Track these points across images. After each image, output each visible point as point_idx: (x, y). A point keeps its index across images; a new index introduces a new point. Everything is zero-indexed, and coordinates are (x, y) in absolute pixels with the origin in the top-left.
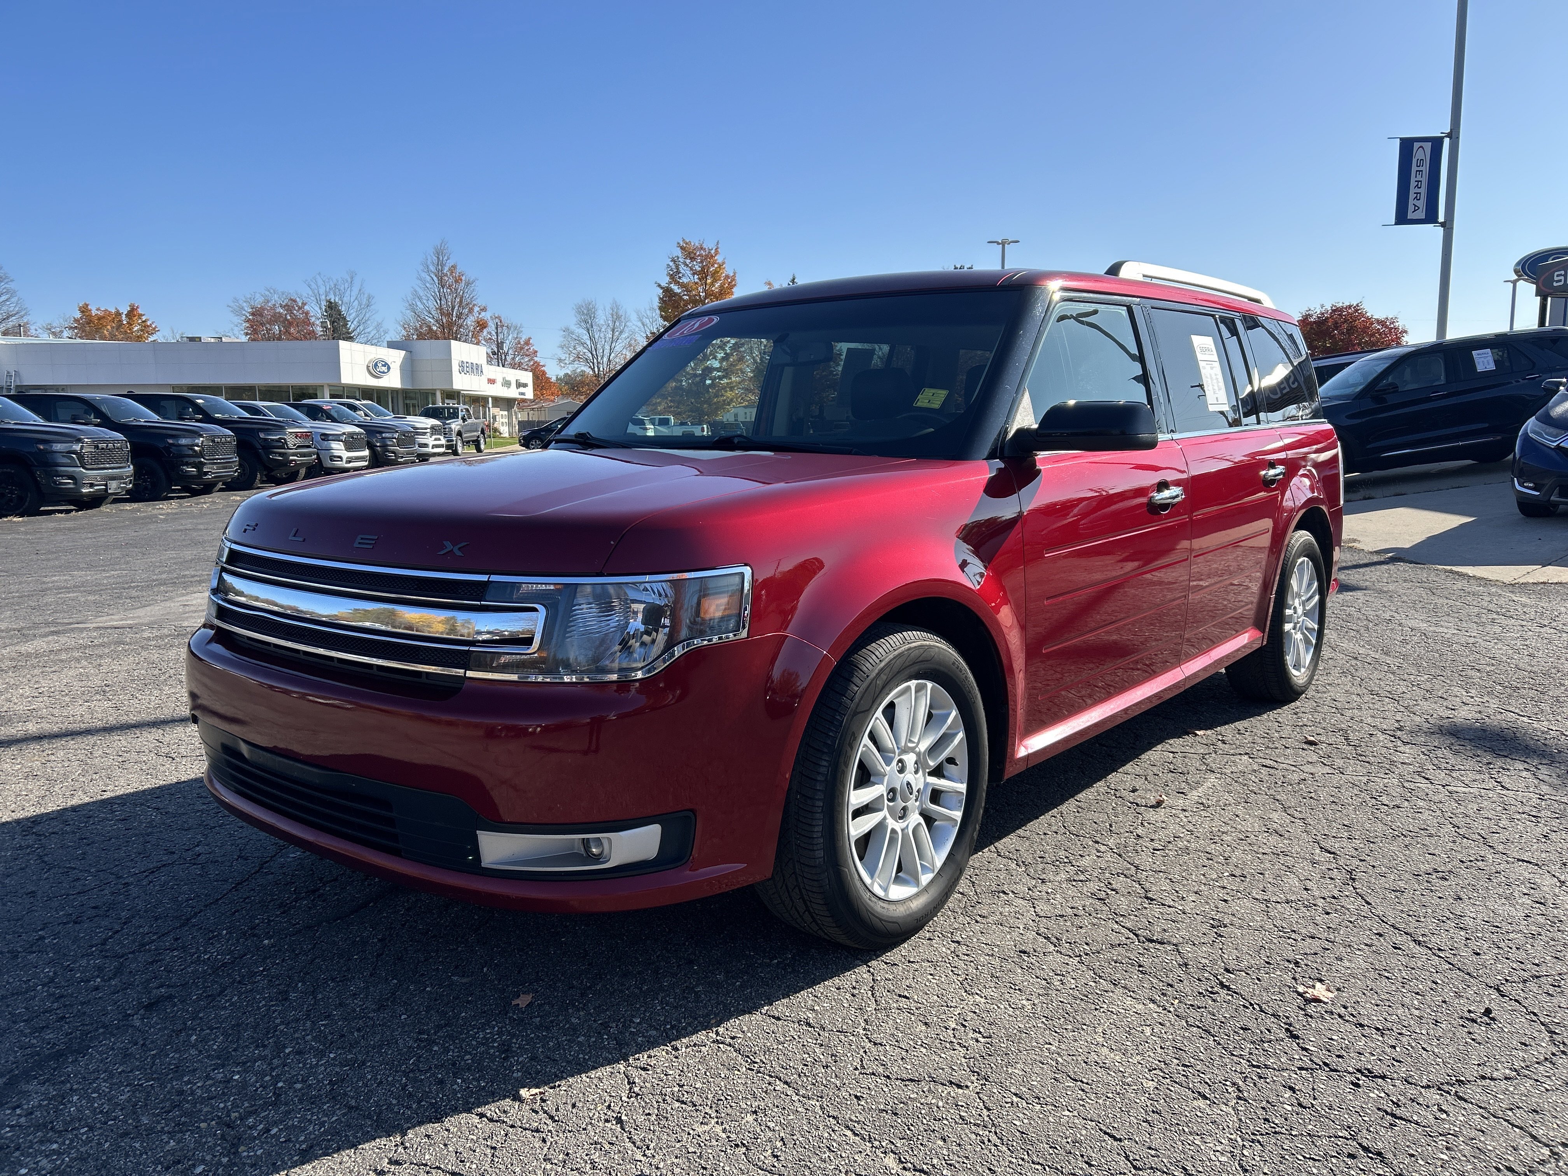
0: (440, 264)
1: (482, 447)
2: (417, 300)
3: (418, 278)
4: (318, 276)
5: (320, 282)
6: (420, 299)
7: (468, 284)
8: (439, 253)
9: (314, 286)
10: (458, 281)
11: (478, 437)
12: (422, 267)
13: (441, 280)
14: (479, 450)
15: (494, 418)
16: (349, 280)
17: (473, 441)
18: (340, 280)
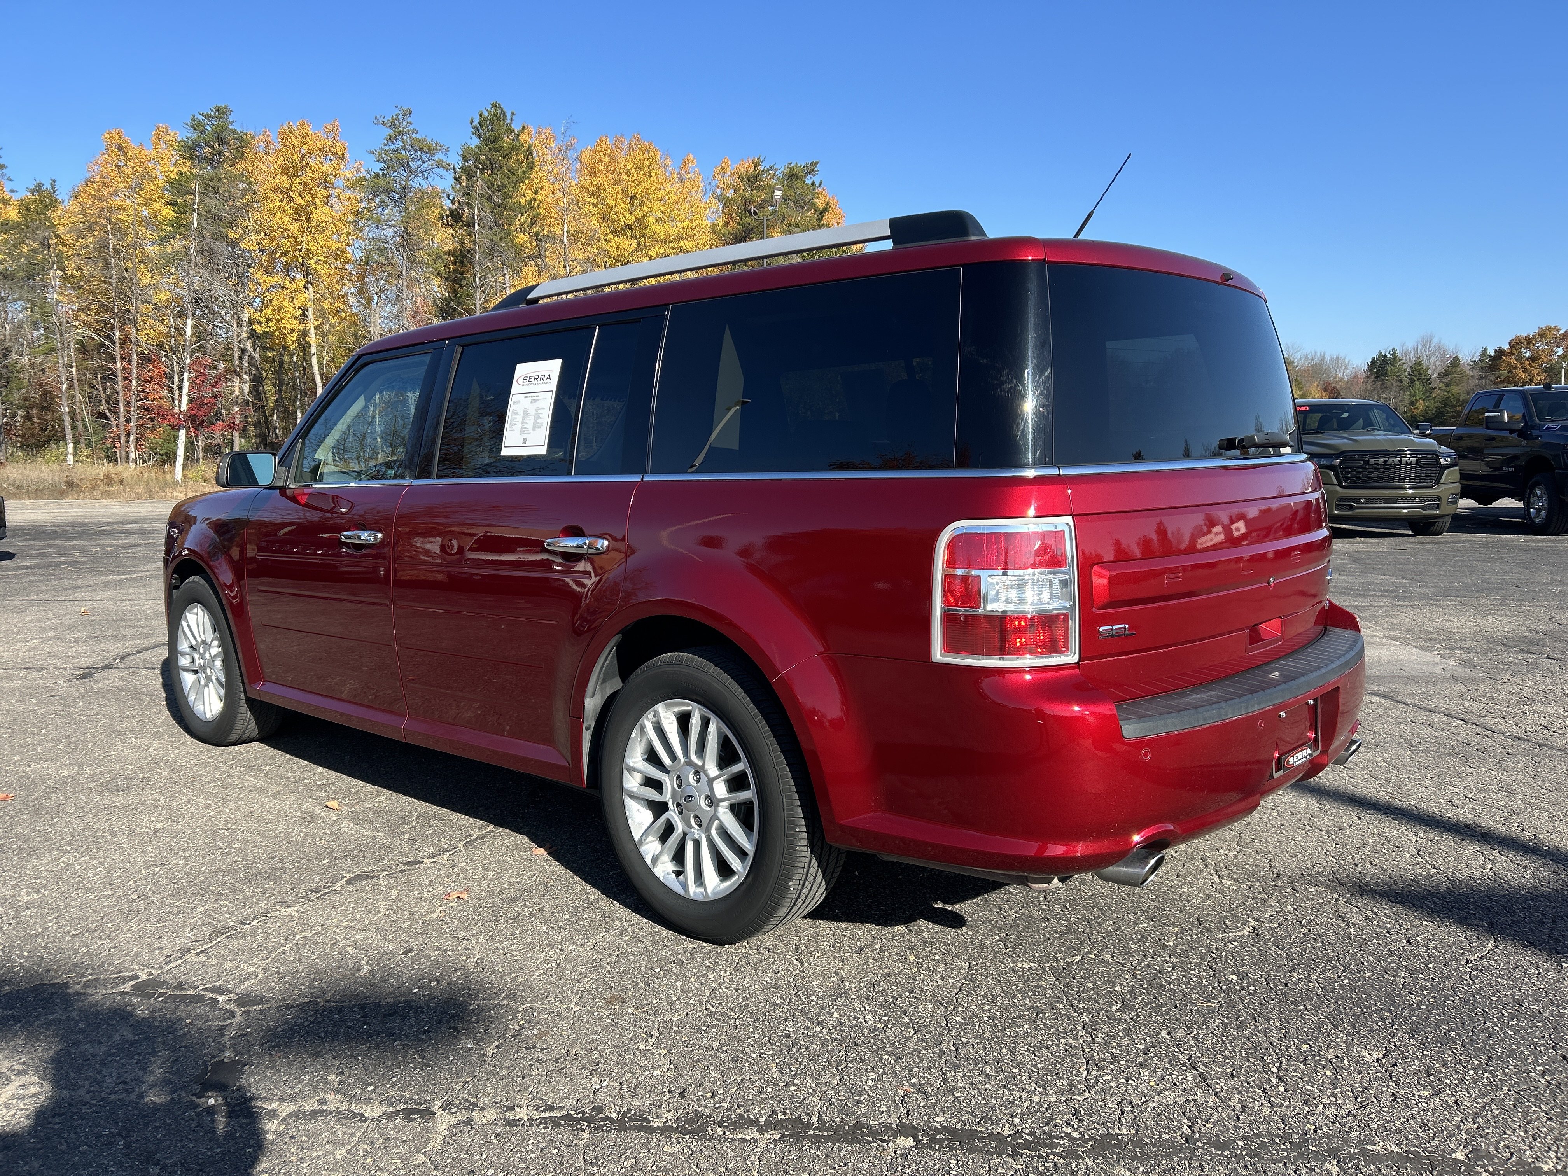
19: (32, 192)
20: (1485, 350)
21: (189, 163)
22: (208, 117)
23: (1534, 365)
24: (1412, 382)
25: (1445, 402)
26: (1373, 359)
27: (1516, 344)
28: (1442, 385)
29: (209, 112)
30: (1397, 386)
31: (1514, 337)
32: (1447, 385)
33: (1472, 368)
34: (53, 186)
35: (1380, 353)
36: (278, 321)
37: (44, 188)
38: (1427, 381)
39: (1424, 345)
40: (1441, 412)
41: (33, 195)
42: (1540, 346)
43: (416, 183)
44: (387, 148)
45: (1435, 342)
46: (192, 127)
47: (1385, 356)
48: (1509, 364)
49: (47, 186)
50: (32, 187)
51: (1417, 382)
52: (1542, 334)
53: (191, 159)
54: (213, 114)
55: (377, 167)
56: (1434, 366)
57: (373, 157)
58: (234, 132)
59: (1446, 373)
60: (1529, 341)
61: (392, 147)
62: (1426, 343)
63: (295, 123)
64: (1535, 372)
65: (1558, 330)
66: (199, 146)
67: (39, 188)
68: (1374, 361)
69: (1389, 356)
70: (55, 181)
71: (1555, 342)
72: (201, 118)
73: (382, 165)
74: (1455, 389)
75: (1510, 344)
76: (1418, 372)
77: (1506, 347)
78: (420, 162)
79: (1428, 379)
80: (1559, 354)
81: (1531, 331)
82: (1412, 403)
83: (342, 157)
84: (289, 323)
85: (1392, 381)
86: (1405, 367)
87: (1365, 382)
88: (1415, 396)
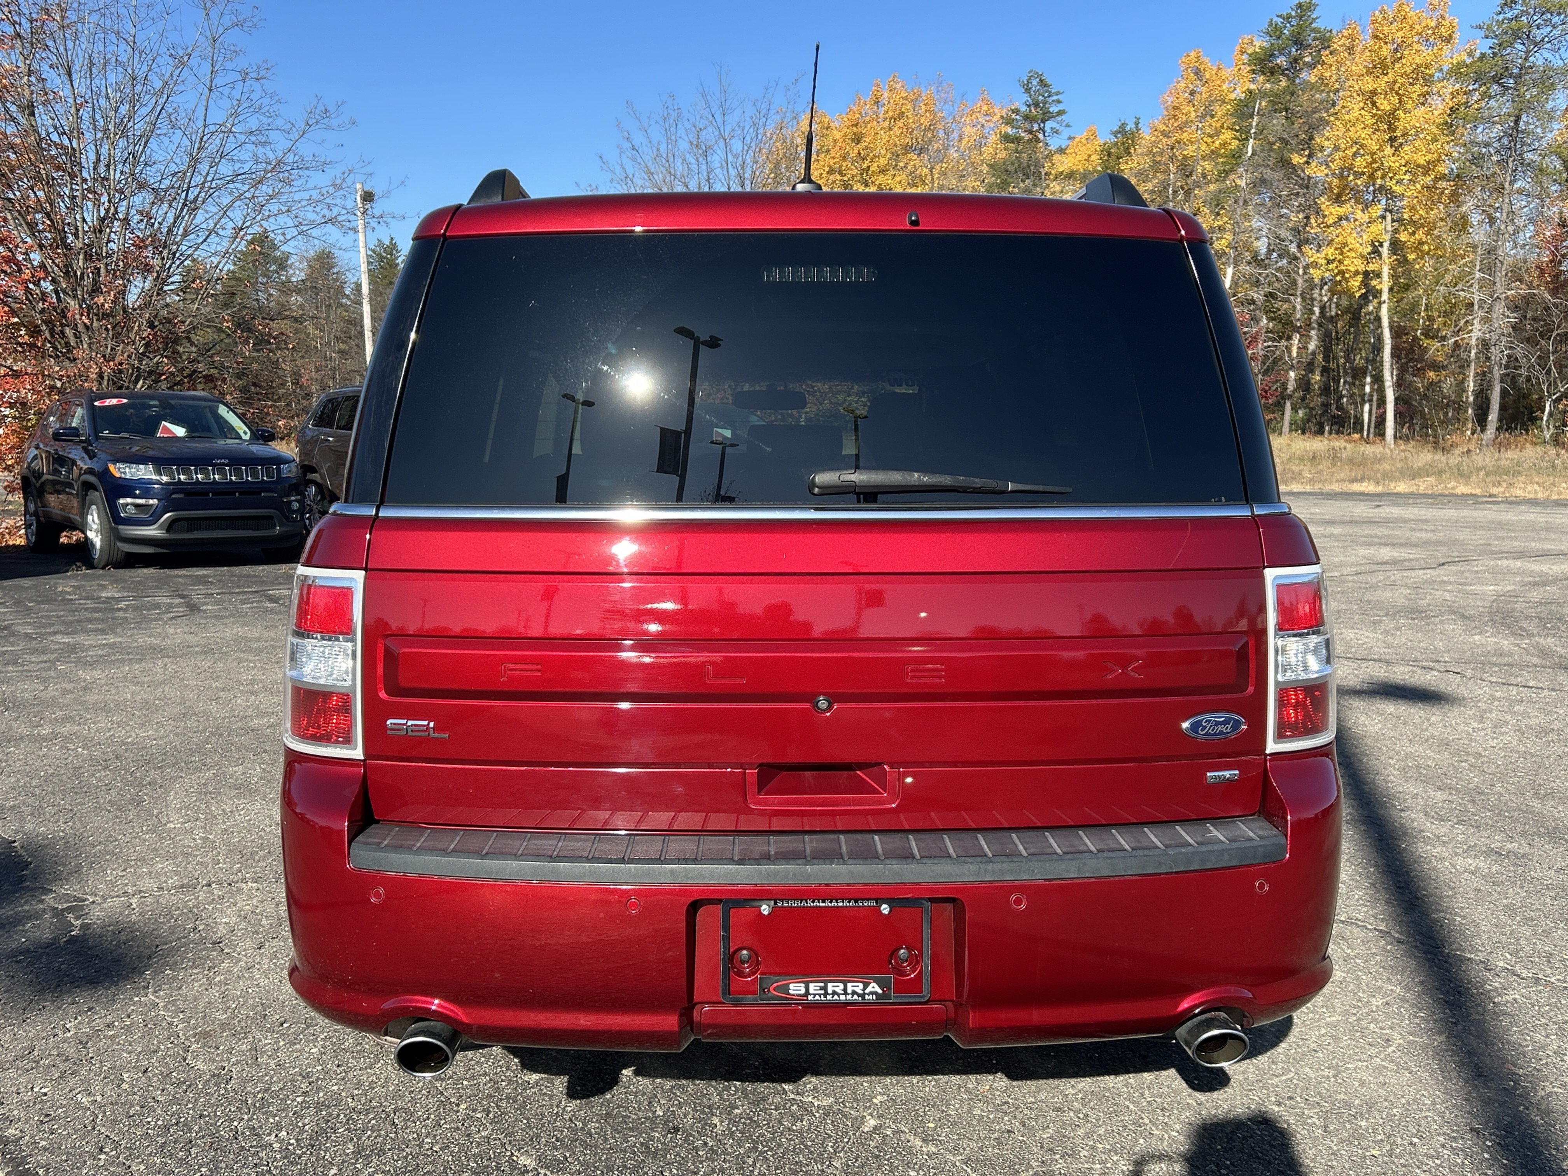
19: (1115, 134)
21: (1261, 78)
22: (1288, 18)
29: (1290, 11)
34: (1137, 124)
36: (1340, 262)
37: (1128, 128)
41: (1116, 137)
43: (1538, 59)
44: (1501, 17)
46: (1268, 33)
49: (1131, 126)
50: (1116, 128)
53: (1263, 73)
54: (1293, 13)
55: (1483, 46)
57: (1482, 33)
58: (1315, 30)
61: (1508, 15)
63: (1389, 6)
66: (1272, 55)
67: (1122, 130)
70: (1138, 119)
72: (1279, 20)
73: (1490, 42)
78: (1549, 29)
83: (1448, 40)
84: (1353, 264)
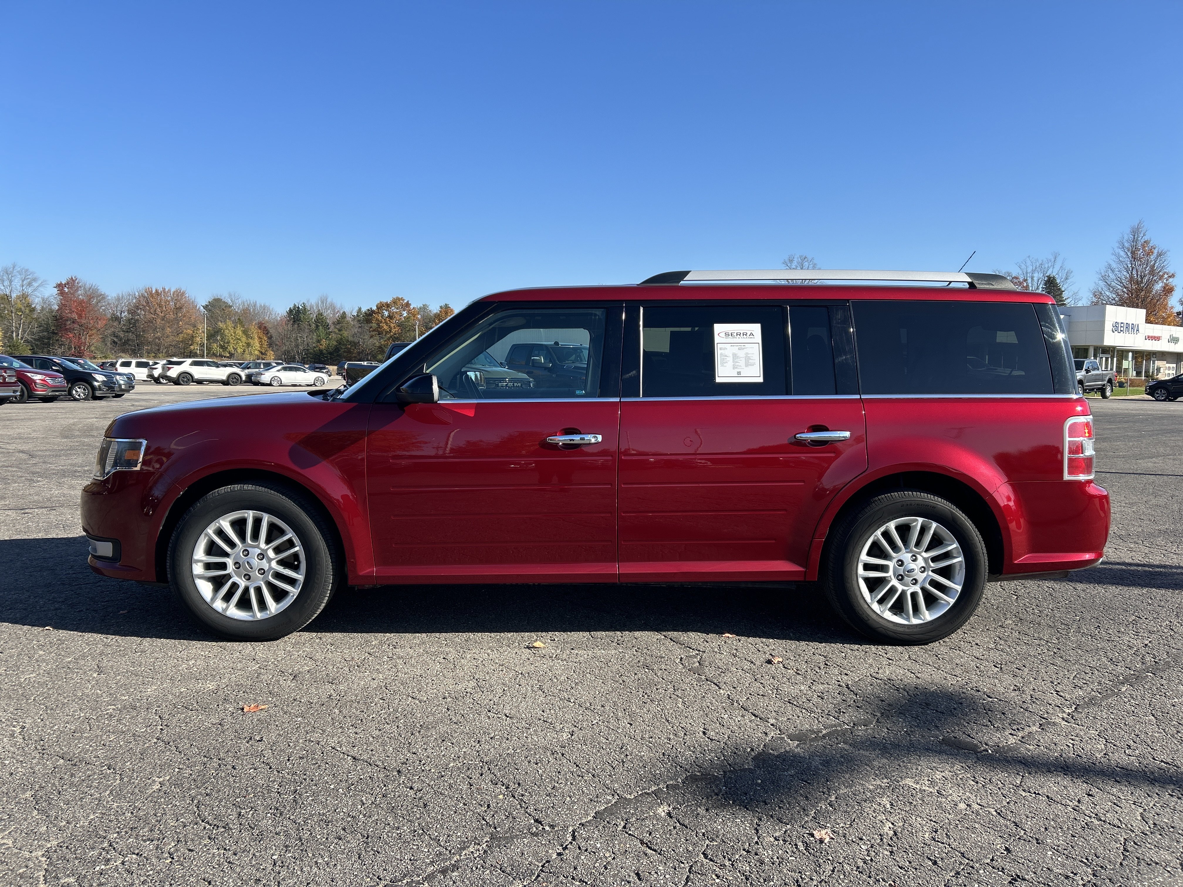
0: (1135, 240)
1: (1108, 394)
2: (1110, 271)
3: (1113, 254)
4: (1028, 259)
5: (1029, 263)
6: (1113, 271)
7: (1160, 255)
8: (1135, 232)
9: (1023, 267)
10: (1149, 253)
11: (1104, 385)
12: (1117, 245)
13: (1133, 253)
14: (1104, 396)
15: (1158, 369)
16: (1053, 260)
17: (1098, 389)
18: (1045, 260)
20: (360, 309)
23: (391, 321)
24: (317, 326)
25: (340, 342)
26: (290, 309)
27: (380, 307)
28: (336, 330)
30: (308, 329)
31: (379, 302)
32: (340, 330)
33: (353, 320)
35: (295, 305)
38: (326, 327)
39: (322, 302)
40: (338, 348)
42: (394, 309)
45: (329, 300)
47: (298, 308)
48: (377, 320)
51: (321, 327)
52: (395, 302)
56: (330, 316)
59: (339, 322)
60: (388, 306)
62: (323, 300)
64: (392, 325)
65: (403, 300)
68: (291, 311)
69: (301, 307)
71: (402, 307)
74: (345, 334)
75: (377, 306)
76: (320, 321)
77: (374, 308)
79: (327, 326)
80: (404, 315)
81: (388, 299)
82: (319, 341)
85: (304, 325)
86: (311, 316)
87: (287, 324)
88: (319, 336)
